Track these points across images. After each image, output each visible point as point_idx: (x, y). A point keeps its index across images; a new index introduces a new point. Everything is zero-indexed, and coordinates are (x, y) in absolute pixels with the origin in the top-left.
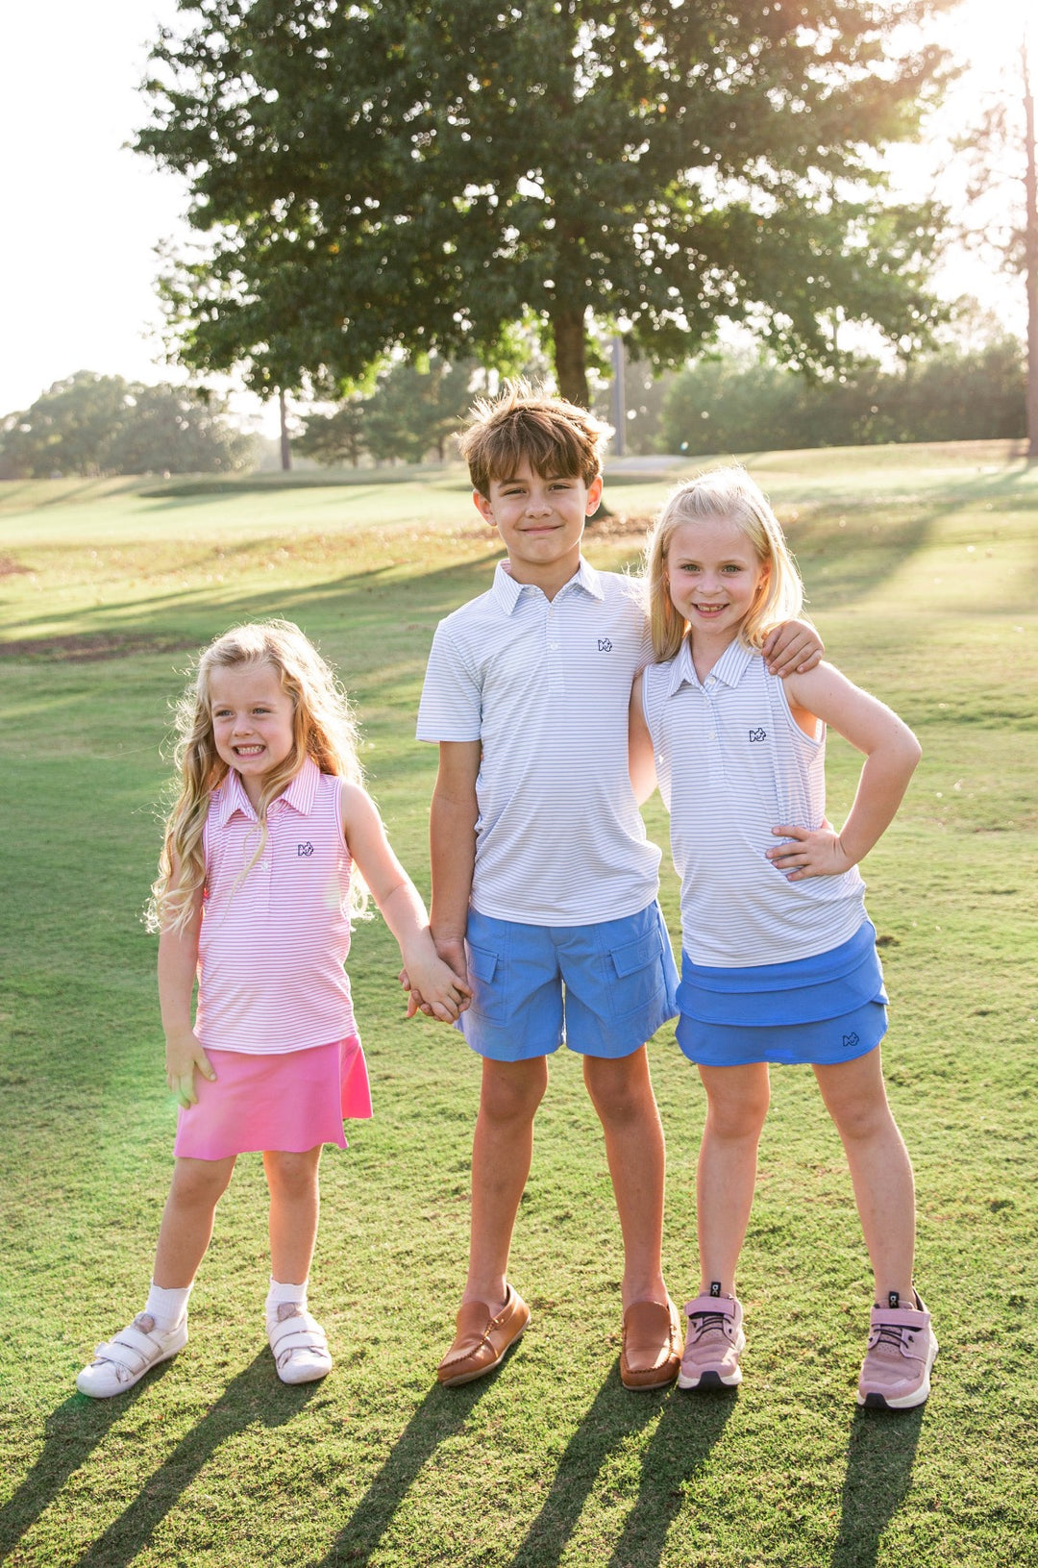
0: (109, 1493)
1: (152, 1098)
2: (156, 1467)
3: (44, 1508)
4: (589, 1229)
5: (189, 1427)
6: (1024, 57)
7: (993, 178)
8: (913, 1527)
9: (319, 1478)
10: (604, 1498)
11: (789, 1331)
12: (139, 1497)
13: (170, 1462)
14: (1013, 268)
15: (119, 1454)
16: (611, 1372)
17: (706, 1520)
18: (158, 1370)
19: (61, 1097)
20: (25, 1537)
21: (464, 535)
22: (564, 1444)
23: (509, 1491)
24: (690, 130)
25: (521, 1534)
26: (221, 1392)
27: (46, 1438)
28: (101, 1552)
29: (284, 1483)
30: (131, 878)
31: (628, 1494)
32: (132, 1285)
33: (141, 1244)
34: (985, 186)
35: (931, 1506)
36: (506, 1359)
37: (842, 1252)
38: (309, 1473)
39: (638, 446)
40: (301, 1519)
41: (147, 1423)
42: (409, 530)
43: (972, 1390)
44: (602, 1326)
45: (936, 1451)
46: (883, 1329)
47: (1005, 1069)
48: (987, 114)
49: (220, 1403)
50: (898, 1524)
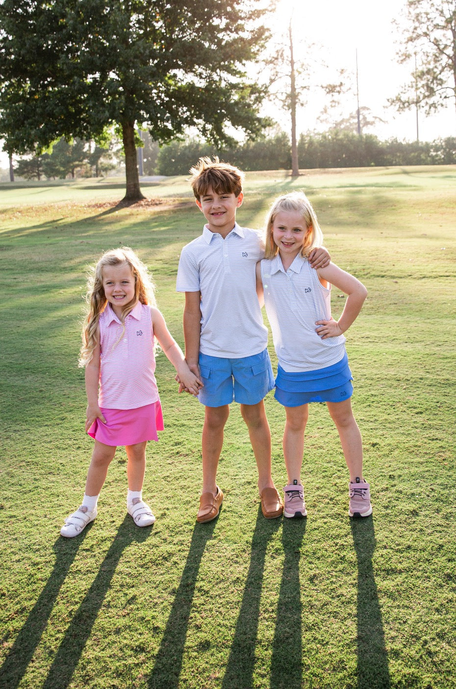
0: (87, 571)
1: (46, 425)
2: (102, 561)
3: (65, 578)
4: (232, 463)
5: (110, 545)
6: (290, 32)
7: (279, 75)
8: (382, 555)
9: (165, 559)
10: (271, 556)
11: (318, 493)
12: (99, 572)
13: (106, 558)
14: (287, 108)
15: (86, 557)
16: (259, 512)
17: (311, 560)
18: (89, 525)
19: (10, 427)
20: (61, 590)
21: (89, 206)
22: (251, 539)
23: (237, 557)
24: (175, 55)
25: (247, 571)
26: (116, 532)
27: (55, 554)
28: (92, 592)
29: (153, 562)
30: (4, 342)
31: (280, 554)
32: (66, 495)
33: (63, 480)
34: (277, 78)
35: (385, 547)
36: (220, 512)
37: (326, 465)
38: (161, 558)
39: (148, 172)
40: (164, 574)
41: (93, 545)
42: (67, 205)
43: (386, 508)
44: (249, 497)
45: (381, 529)
46: (355, 490)
47: (359, 397)
48: (277, 52)
49: (118, 536)
50: (376, 554)
